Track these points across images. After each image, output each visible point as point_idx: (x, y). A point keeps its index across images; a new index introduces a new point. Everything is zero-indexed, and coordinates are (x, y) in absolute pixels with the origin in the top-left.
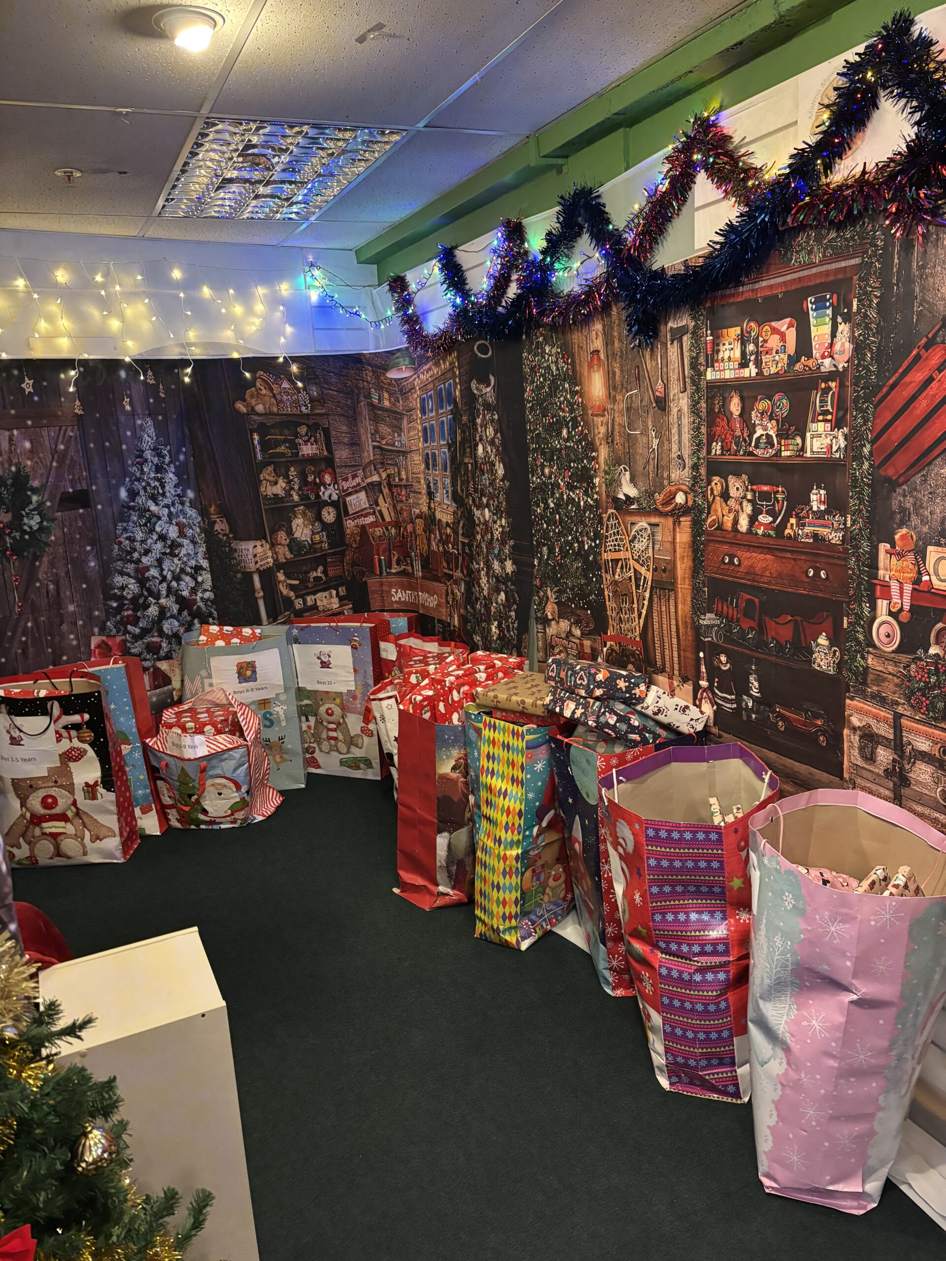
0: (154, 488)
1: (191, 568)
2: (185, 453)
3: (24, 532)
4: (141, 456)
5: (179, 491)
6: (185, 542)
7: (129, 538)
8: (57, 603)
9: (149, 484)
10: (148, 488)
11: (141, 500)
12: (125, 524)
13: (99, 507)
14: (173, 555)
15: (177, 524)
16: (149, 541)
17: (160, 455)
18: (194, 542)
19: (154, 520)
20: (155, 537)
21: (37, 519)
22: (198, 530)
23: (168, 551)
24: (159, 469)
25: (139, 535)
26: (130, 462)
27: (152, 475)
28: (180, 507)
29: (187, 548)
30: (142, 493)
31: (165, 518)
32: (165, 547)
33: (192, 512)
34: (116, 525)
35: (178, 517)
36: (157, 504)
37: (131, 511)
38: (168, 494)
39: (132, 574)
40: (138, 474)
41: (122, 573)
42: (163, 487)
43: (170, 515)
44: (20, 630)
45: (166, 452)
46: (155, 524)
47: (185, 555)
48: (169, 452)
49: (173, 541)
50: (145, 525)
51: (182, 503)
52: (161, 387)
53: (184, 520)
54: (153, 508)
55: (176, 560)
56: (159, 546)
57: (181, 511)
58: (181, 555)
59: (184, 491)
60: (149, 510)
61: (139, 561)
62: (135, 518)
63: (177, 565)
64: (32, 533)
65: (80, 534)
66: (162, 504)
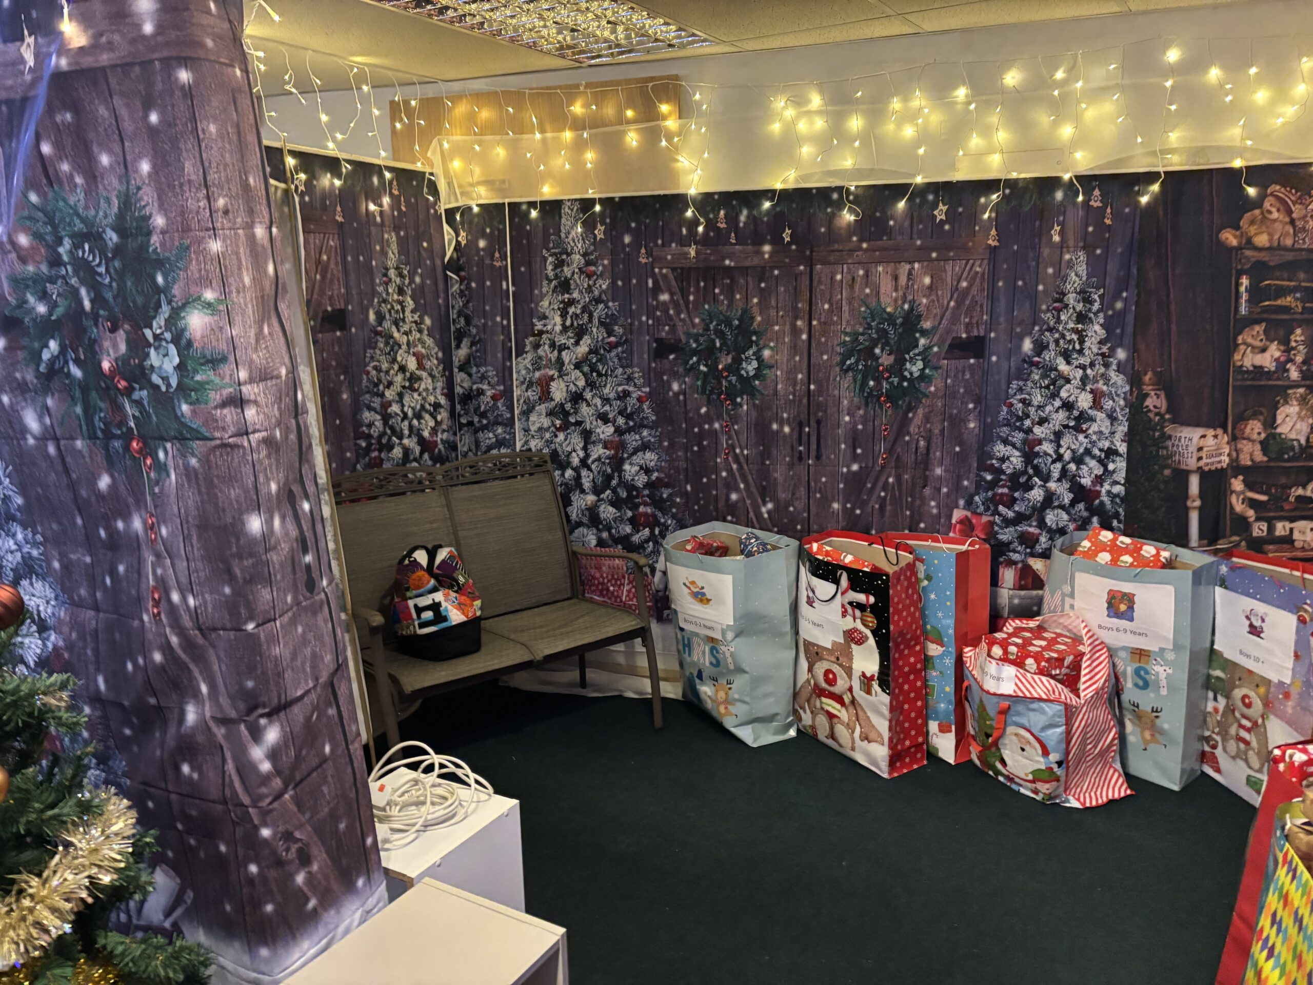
0: (1070, 342)
1: (1101, 450)
2: (1126, 300)
3: (904, 378)
4: (1060, 300)
5: (1105, 349)
6: (1100, 415)
7: (1023, 401)
8: (925, 463)
9: (1063, 336)
10: (1062, 342)
11: (1048, 356)
12: (1021, 383)
13: (994, 358)
14: (1078, 429)
15: (1092, 391)
16: (1049, 408)
17: (1088, 301)
18: (1112, 418)
19: (1060, 382)
20: (1057, 403)
21: (920, 365)
22: (1122, 403)
23: (1072, 424)
24: (1082, 318)
25: (1037, 399)
26: (1044, 307)
27: (1071, 325)
28: (1102, 370)
29: (1101, 422)
30: (1052, 346)
31: (1076, 382)
32: (1068, 418)
33: (1117, 379)
34: (1009, 383)
35: (1097, 382)
36: (1068, 363)
37: (1033, 368)
38: (1087, 352)
39: (1018, 445)
40: (1052, 323)
41: (1006, 442)
42: (1082, 341)
43: (1084, 380)
44: (880, 484)
45: (1096, 297)
46: (1061, 387)
47: (1095, 433)
48: (1101, 297)
49: (1082, 413)
50: (1047, 387)
51: (1107, 365)
52: (1109, 210)
53: (1105, 388)
54: (1063, 367)
55: (1081, 437)
56: (1062, 415)
57: (1103, 375)
58: (1090, 431)
59: (1112, 350)
60: (1056, 369)
61: (1029, 431)
62: (1037, 377)
63: (1081, 444)
64: (911, 381)
65: (965, 387)
66: (1076, 363)
